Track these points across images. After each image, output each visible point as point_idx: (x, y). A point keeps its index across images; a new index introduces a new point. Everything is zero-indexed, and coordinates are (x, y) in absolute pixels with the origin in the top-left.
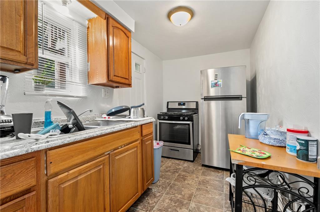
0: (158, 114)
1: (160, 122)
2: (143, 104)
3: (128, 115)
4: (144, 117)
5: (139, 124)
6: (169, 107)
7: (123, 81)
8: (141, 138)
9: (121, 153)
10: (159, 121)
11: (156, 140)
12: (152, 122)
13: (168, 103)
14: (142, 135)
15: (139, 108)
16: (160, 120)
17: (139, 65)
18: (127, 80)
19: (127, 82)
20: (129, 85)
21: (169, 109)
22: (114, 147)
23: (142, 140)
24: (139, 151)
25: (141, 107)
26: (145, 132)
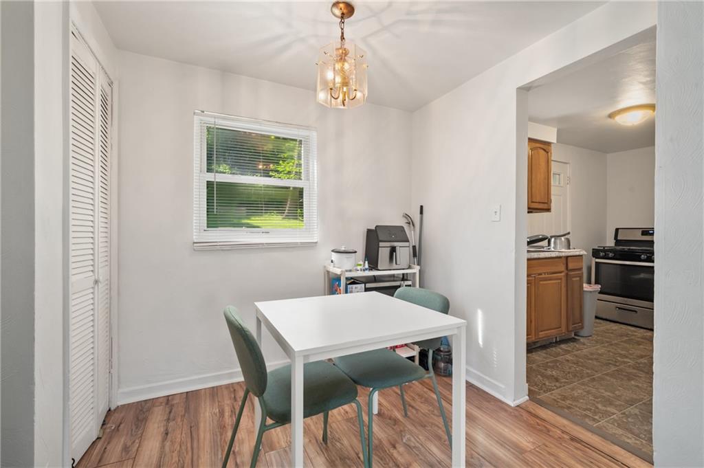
0: (593, 249)
1: (596, 262)
2: (569, 233)
3: (547, 245)
4: (570, 249)
5: (563, 254)
6: (619, 238)
7: (541, 206)
8: (566, 272)
9: (546, 279)
10: (594, 260)
11: (589, 282)
12: (581, 256)
13: (617, 230)
14: (567, 268)
15: (563, 238)
16: (596, 258)
17: (559, 175)
18: (546, 205)
19: (545, 206)
20: (548, 210)
21: (618, 242)
22: (539, 272)
23: (567, 274)
24: (563, 285)
25: (566, 237)
26: (571, 266)
